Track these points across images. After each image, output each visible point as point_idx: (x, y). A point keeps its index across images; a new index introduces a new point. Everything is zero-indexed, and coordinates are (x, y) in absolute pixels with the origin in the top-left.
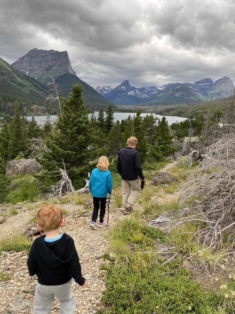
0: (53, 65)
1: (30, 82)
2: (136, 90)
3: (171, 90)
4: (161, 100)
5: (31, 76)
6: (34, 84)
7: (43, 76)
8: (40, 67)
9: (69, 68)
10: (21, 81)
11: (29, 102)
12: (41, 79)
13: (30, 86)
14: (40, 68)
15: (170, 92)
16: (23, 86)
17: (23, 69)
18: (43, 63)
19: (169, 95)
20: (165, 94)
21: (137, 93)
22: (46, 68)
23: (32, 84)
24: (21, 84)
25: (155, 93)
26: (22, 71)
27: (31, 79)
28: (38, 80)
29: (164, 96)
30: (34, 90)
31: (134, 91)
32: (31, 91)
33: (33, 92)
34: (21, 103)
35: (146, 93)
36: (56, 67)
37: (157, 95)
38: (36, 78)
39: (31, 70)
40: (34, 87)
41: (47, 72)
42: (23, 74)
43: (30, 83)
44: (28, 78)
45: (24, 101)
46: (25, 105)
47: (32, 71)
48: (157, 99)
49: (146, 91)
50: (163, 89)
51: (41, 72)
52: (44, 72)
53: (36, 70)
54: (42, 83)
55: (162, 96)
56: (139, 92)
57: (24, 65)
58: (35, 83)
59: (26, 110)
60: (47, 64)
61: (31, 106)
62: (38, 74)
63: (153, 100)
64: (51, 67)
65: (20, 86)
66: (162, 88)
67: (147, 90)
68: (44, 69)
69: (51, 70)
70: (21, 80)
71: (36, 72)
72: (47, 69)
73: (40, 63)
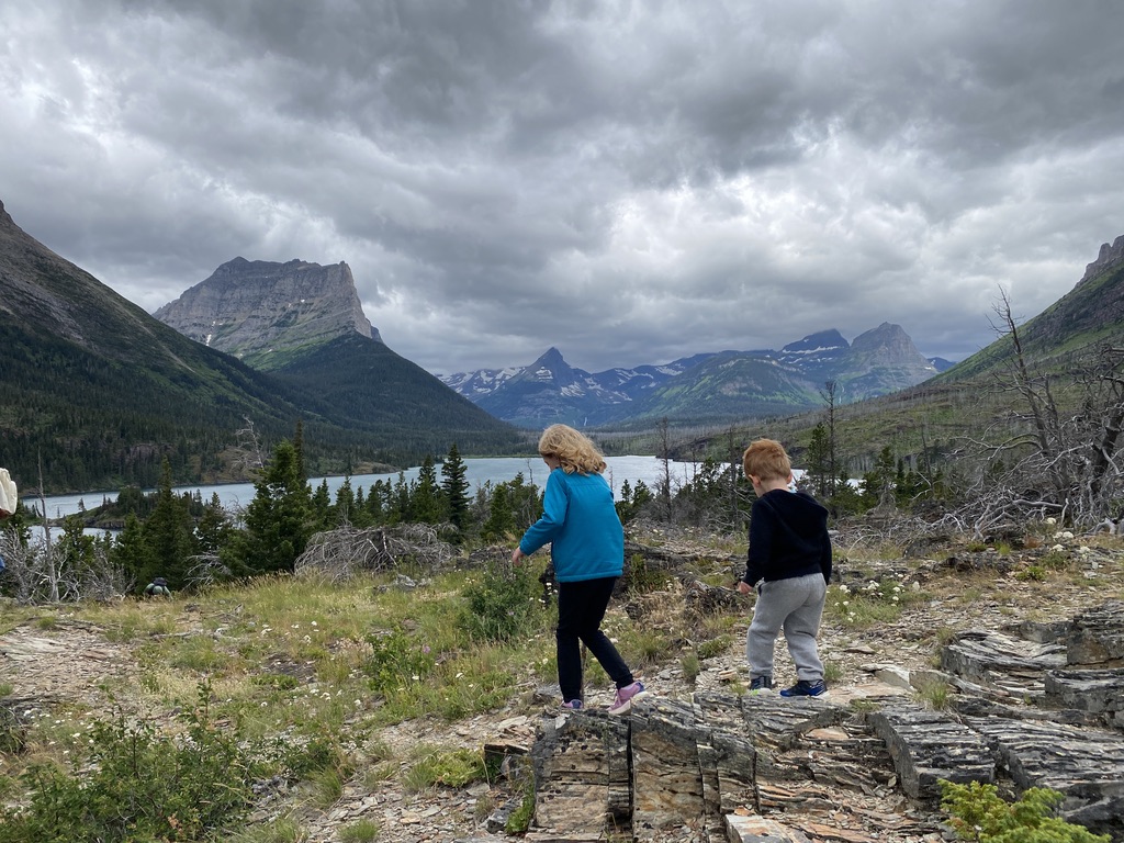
0: (300, 309)
1: (219, 368)
2: (588, 380)
3: (705, 375)
4: (674, 409)
5: (223, 349)
6: (230, 377)
7: (264, 346)
8: (254, 317)
9: (354, 318)
10: (184, 365)
11: (211, 437)
12: (258, 357)
13: (218, 381)
14: (255, 320)
15: (703, 382)
16: (191, 382)
17: (195, 324)
18: (265, 304)
19: (702, 391)
20: (687, 389)
21: (590, 387)
22: (275, 321)
23: (223, 376)
24: (185, 376)
25: (653, 385)
26: (191, 331)
27: (220, 360)
28: (245, 362)
29: (685, 396)
30: (233, 397)
31: (582, 381)
32: (220, 399)
33: (228, 402)
34: (183, 442)
35: (620, 389)
36: (309, 316)
37: (658, 393)
38: (240, 356)
39: (225, 326)
40: (230, 385)
41: (277, 334)
42: (194, 343)
43: (217, 373)
44: (209, 356)
45: (193, 435)
46: (197, 447)
47: (229, 330)
48: (662, 406)
49: (622, 382)
50: (680, 372)
51: (257, 334)
52: (266, 334)
53: (240, 327)
54: (259, 368)
55: (678, 394)
56: (599, 387)
57: (200, 313)
58: (234, 371)
59: (198, 466)
60: (280, 306)
61: (216, 450)
62: (246, 340)
63: (648, 411)
64: (293, 318)
65: (183, 384)
66: (677, 369)
67: (623, 378)
68: (267, 323)
69: (292, 324)
70: (187, 362)
71: (239, 335)
72: (279, 324)
73: (256, 305)
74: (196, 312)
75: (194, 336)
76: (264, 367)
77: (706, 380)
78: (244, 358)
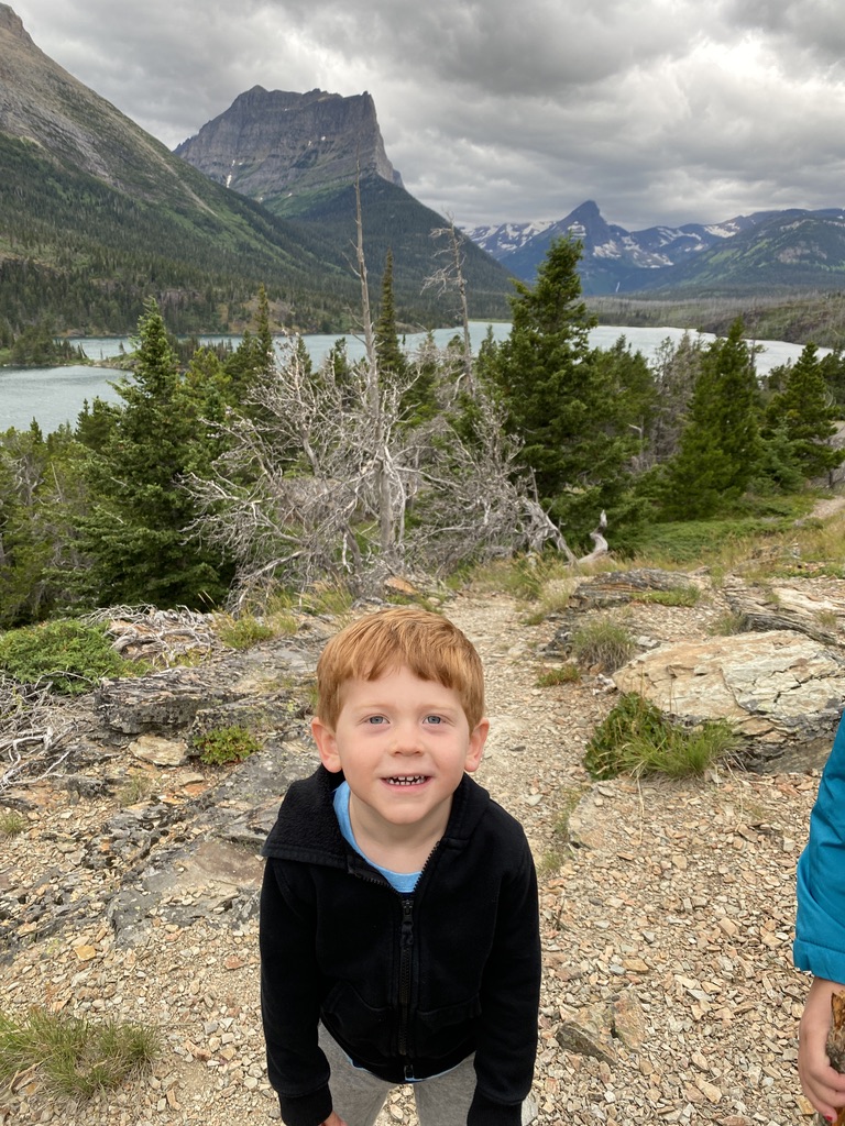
0: (320, 148)
1: (241, 212)
2: (626, 240)
3: (762, 238)
4: (720, 277)
5: (243, 192)
6: (252, 222)
7: (283, 190)
8: (273, 156)
9: (376, 159)
10: (206, 208)
11: (236, 285)
12: (277, 203)
13: (240, 226)
14: (274, 160)
15: (758, 246)
16: (213, 226)
17: (215, 164)
18: (285, 142)
19: (756, 257)
20: (739, 254)
21: (628, 248)
22: (295, 161)
23: (244, 222)
24: (208, 220)
25: (699, 247)
26: (211, 171)
27: (241, 203)
28: (266, 207)
29: (735, 262)
30: (254, 244)
31: (618, 241)
32: (243, 247)
33: (250, 250)
34: (210, 289)
35: (661, 251)
36: (329, 156)
37: (704, 257)
38: (260, 199)
39: (244, 167)
40: (252, 231)
41: (297, 176)
42: (215, 184)
43: (238, 218)
44: (230, 198)
45: (219, 282)
46: (223, 296)
47: (247, 171)
48: (707, 273)
49: (664, 242)
50: (733, 234)
51: (276, 176)
52: (286, 176)
53: (260, 167)
54: (279, 214)
55: (727, 259)
56: (637, 247)
57: (219, 151)
58: (256, 217)
59: (225, 315)
60: (299, 144)
61: (242, 300)
62: (266, 182)
63: (690, 277)
64: (313, 157)
65: (206, 228)
66: (729, 230)
67: (666, 238)
68: (287, 163)
69: (312, 165)
70: (209, 205)
71: (258, 176)
72: (300, 165)
73: (275, 143)
74: (216, 150)
75: (214, 176)
76: (284, 213)
77: (763, 244)
78: (265, 202)
